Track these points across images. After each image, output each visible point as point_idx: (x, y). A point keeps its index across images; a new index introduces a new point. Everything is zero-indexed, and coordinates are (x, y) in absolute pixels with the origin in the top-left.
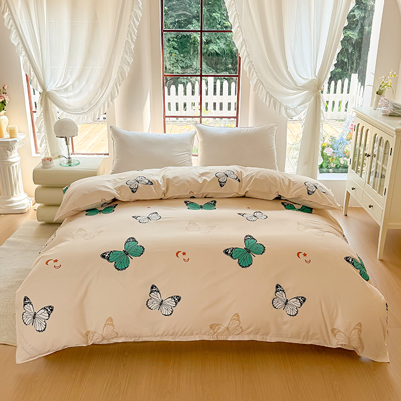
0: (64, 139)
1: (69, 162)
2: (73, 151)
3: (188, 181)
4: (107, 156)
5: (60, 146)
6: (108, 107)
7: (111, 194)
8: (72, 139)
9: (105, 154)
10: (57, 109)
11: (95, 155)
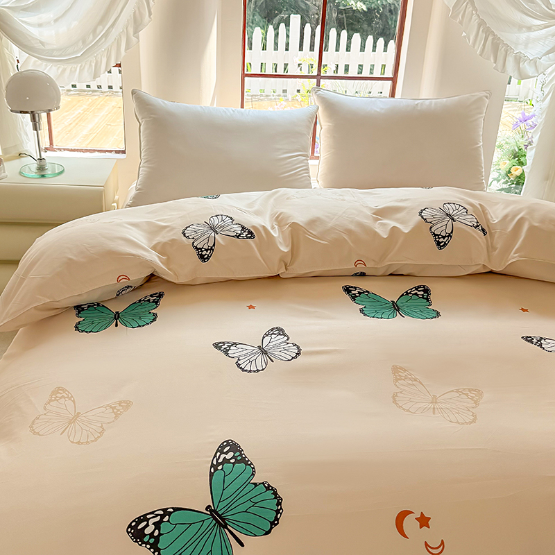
0: (28, 116)
1: (41, 168)
2: (51, 143)
3: (349, 232)
4: (121, 156)
5: (22, 133)
6: (127, 47)
7: (144, 263)
8: (49, 115)
9: (118, 152)
10: (15, 49)
11: (97, 154)
